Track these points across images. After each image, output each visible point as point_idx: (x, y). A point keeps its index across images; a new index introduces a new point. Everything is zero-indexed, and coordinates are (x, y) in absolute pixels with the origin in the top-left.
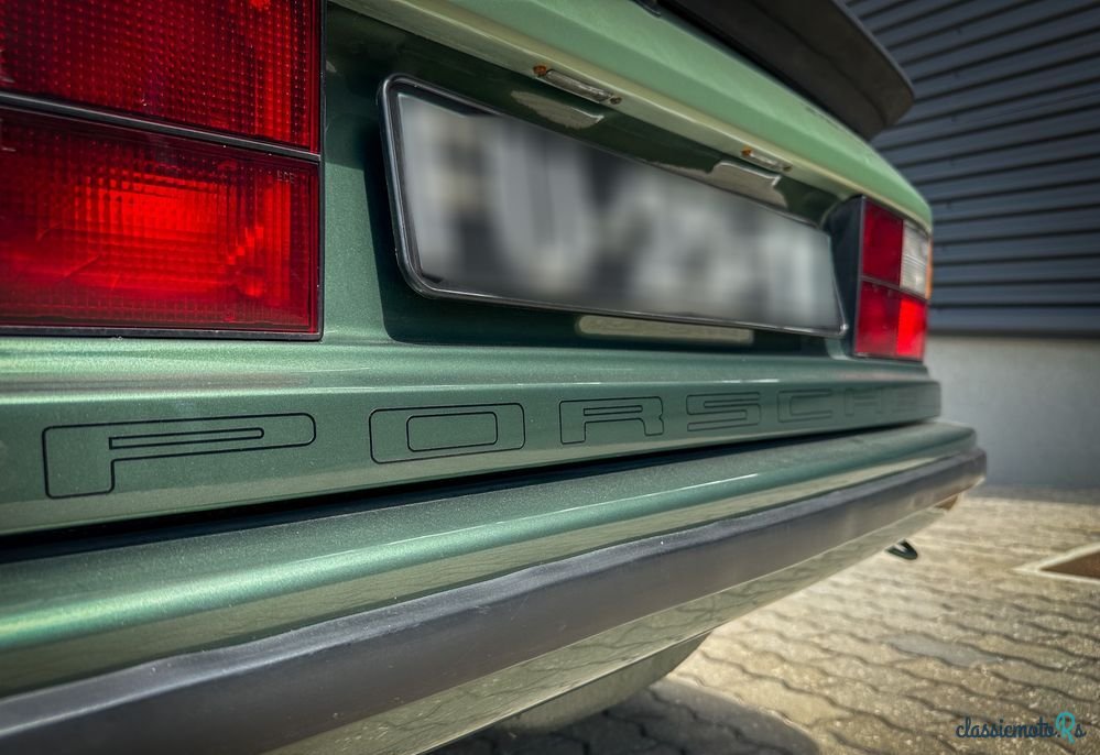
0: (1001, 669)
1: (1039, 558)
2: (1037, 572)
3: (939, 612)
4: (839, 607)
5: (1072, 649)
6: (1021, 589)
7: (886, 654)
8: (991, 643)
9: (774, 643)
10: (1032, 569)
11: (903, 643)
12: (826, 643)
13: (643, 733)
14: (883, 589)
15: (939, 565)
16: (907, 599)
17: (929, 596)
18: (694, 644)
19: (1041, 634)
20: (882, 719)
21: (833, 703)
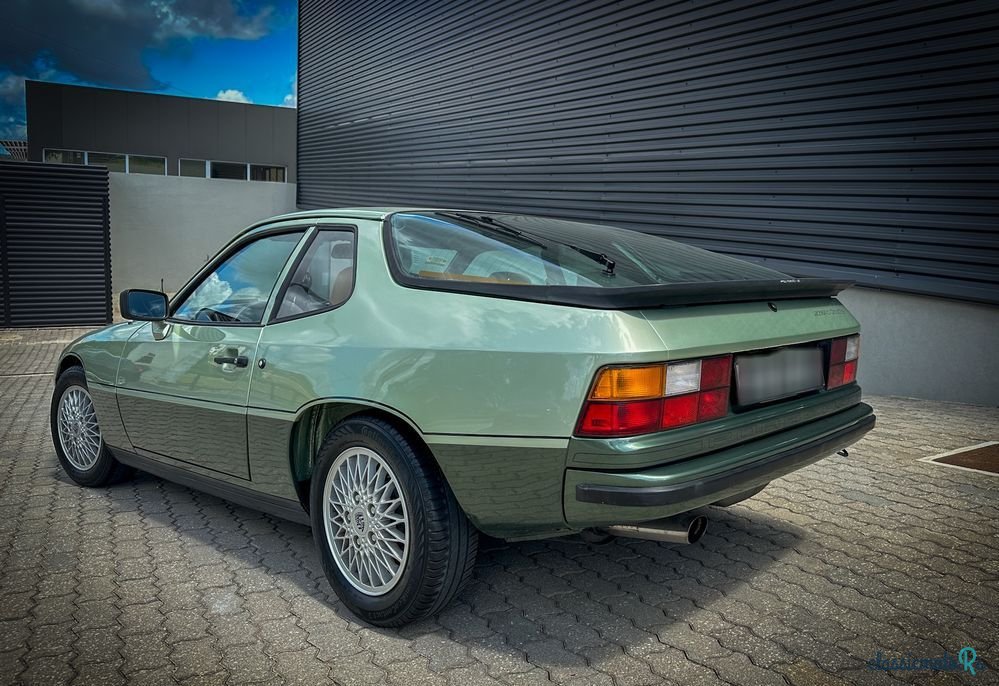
0: (893, 507)
1: (935, 453)
2: (930, 462)
3: (869, 481)
4: (817, 477)
5: (931, 500)
6: (918, 470)
7: (839, 499)
8: (892, 496)
9: (783, 493)
10: (929, 460)
11: (848, 495)
12: (809, 494)
13: (728, 526)
14: (842, 467)
15: (876, 455)
16: (854, 474)
17: (867, 472)
18: (763, 487)
19: (919, 492)
20: (835, 524)
21: (813, 518)
